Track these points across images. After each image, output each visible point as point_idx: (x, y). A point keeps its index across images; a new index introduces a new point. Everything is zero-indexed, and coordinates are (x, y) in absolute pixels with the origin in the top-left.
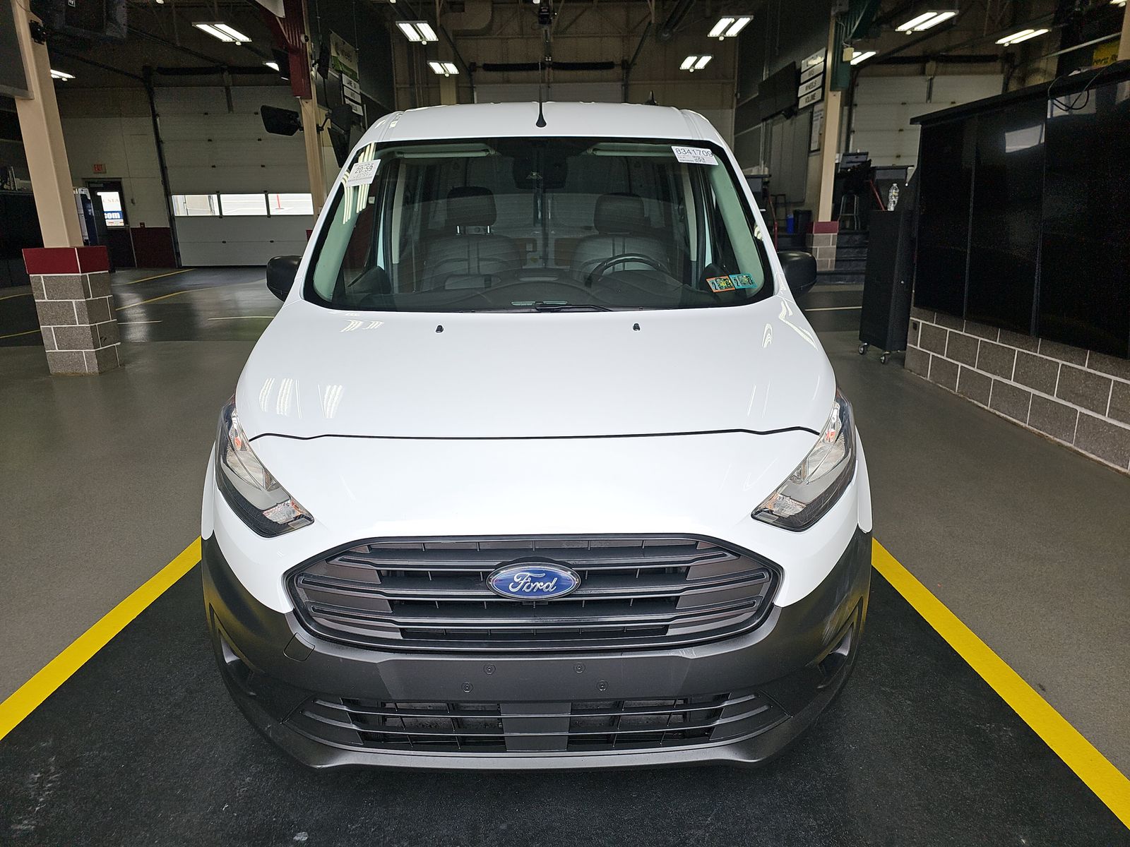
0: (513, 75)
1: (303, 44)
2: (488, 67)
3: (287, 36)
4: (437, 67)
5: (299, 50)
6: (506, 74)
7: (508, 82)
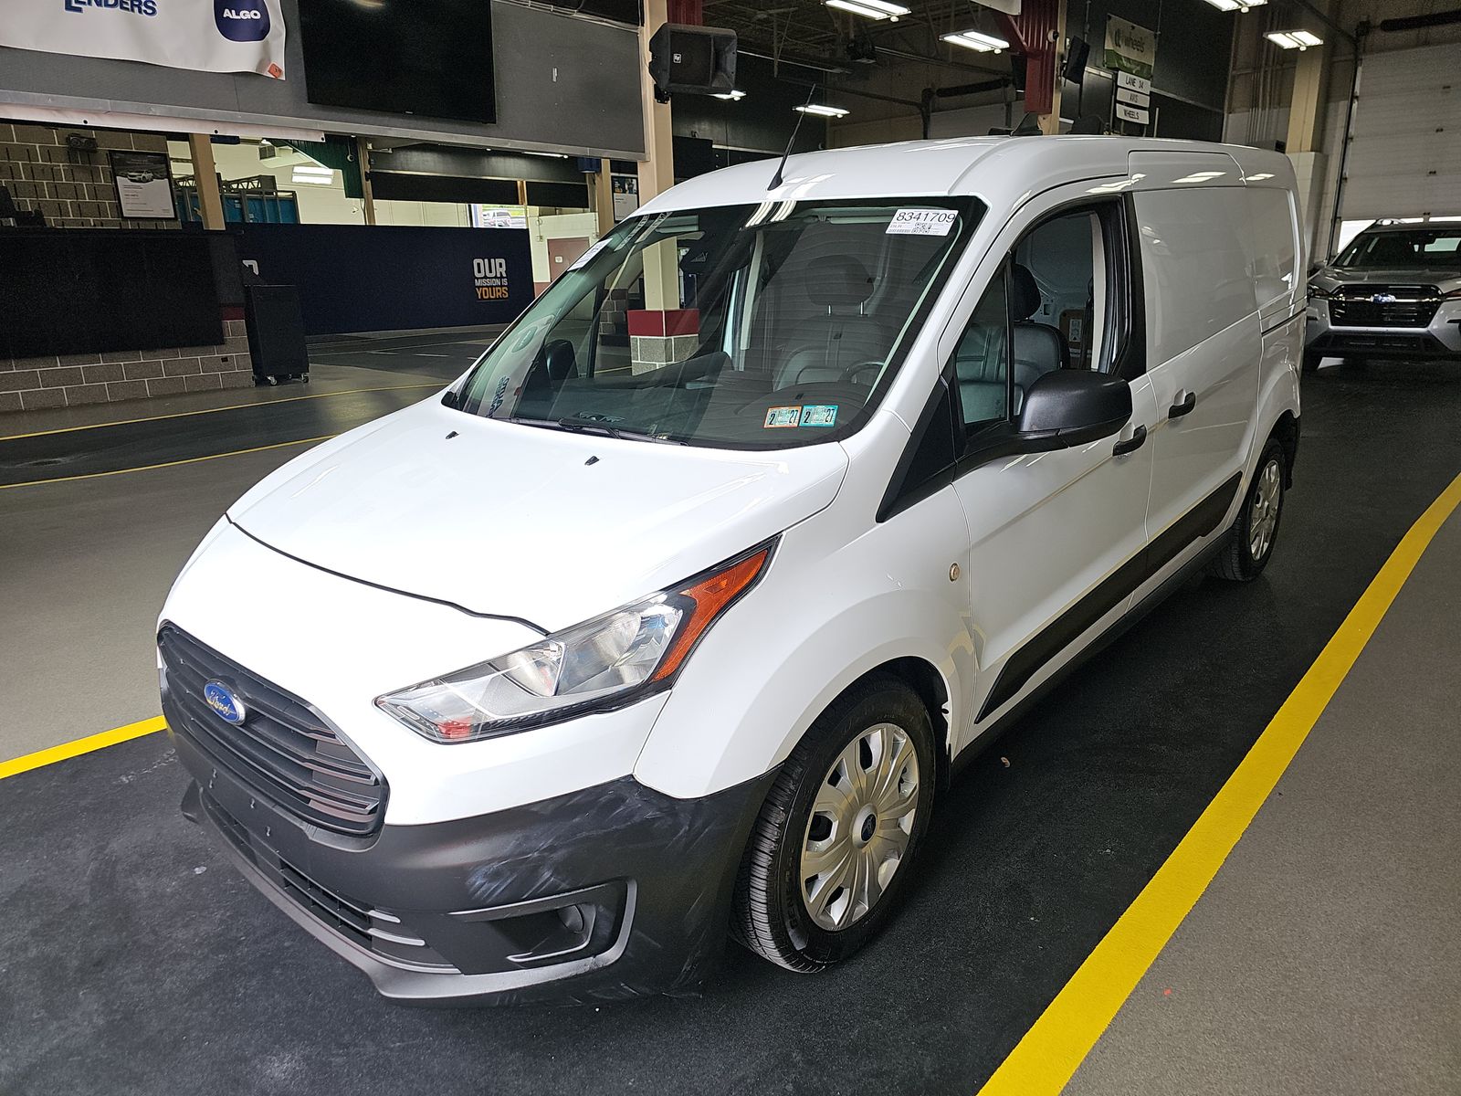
0: (1435, 31)
1: (1049, 43)
2: (1389, 26)
3: (1023, 38)
4: (1284, 40)
5: (1042, 52)
6: (1423, 31)
7: (1426, 43)
